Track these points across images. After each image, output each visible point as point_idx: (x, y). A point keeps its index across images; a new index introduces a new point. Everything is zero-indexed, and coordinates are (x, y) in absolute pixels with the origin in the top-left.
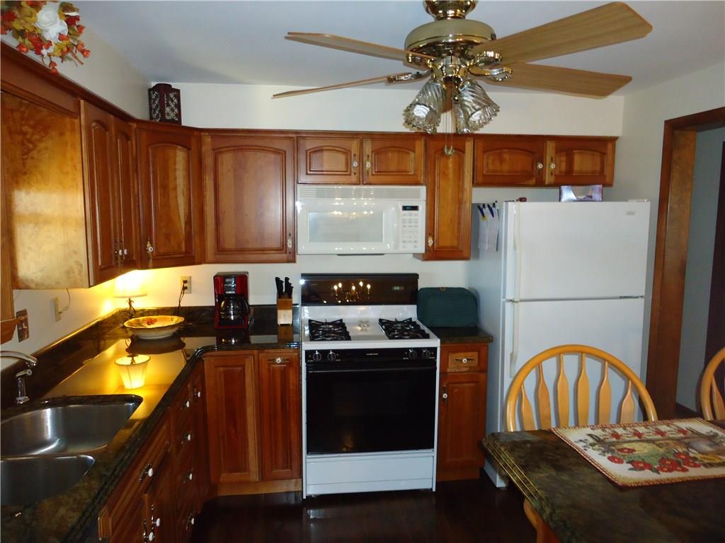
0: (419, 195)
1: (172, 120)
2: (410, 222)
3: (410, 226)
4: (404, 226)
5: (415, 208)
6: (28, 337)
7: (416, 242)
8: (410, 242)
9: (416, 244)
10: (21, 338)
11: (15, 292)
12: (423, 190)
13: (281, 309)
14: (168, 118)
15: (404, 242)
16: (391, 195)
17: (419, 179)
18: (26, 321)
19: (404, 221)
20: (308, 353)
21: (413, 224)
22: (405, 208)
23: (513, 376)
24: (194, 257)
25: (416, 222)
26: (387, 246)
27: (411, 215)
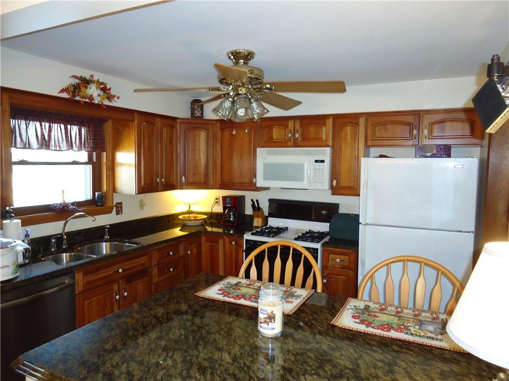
0: (326, 153)
1: (198, 117)
2: (319, 170)
3: (319, 173)
4: (316, 173)
5: (323, 161)
6: (122, 214)
7: (322, 182)
8: (319, 182)
9: (323, 184)
10: (118, 213)
11: (114, 194)
12: (328, 150)
13: (256, 217)
14: (197, 116)
15: (316, 182)
16: (308, 153)
17: (328, 143)
18: (121, 207)
19: (315, 169)
20: (247, 240)
21: (321, 171)
22: (316, 161)
23: (364, 275)
24: (208, 185)
25: (323, 170)
26: (304, 184)
27: (319, 166)
